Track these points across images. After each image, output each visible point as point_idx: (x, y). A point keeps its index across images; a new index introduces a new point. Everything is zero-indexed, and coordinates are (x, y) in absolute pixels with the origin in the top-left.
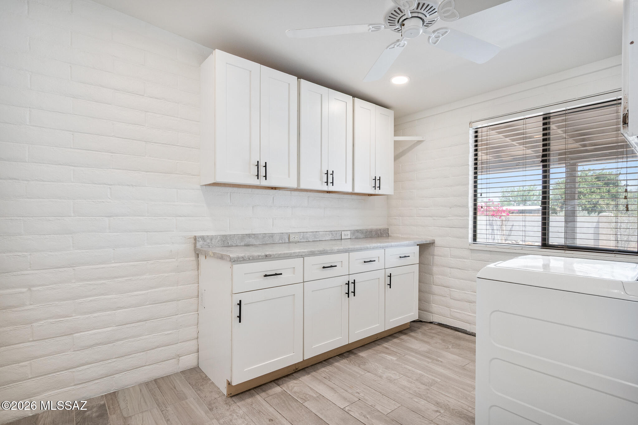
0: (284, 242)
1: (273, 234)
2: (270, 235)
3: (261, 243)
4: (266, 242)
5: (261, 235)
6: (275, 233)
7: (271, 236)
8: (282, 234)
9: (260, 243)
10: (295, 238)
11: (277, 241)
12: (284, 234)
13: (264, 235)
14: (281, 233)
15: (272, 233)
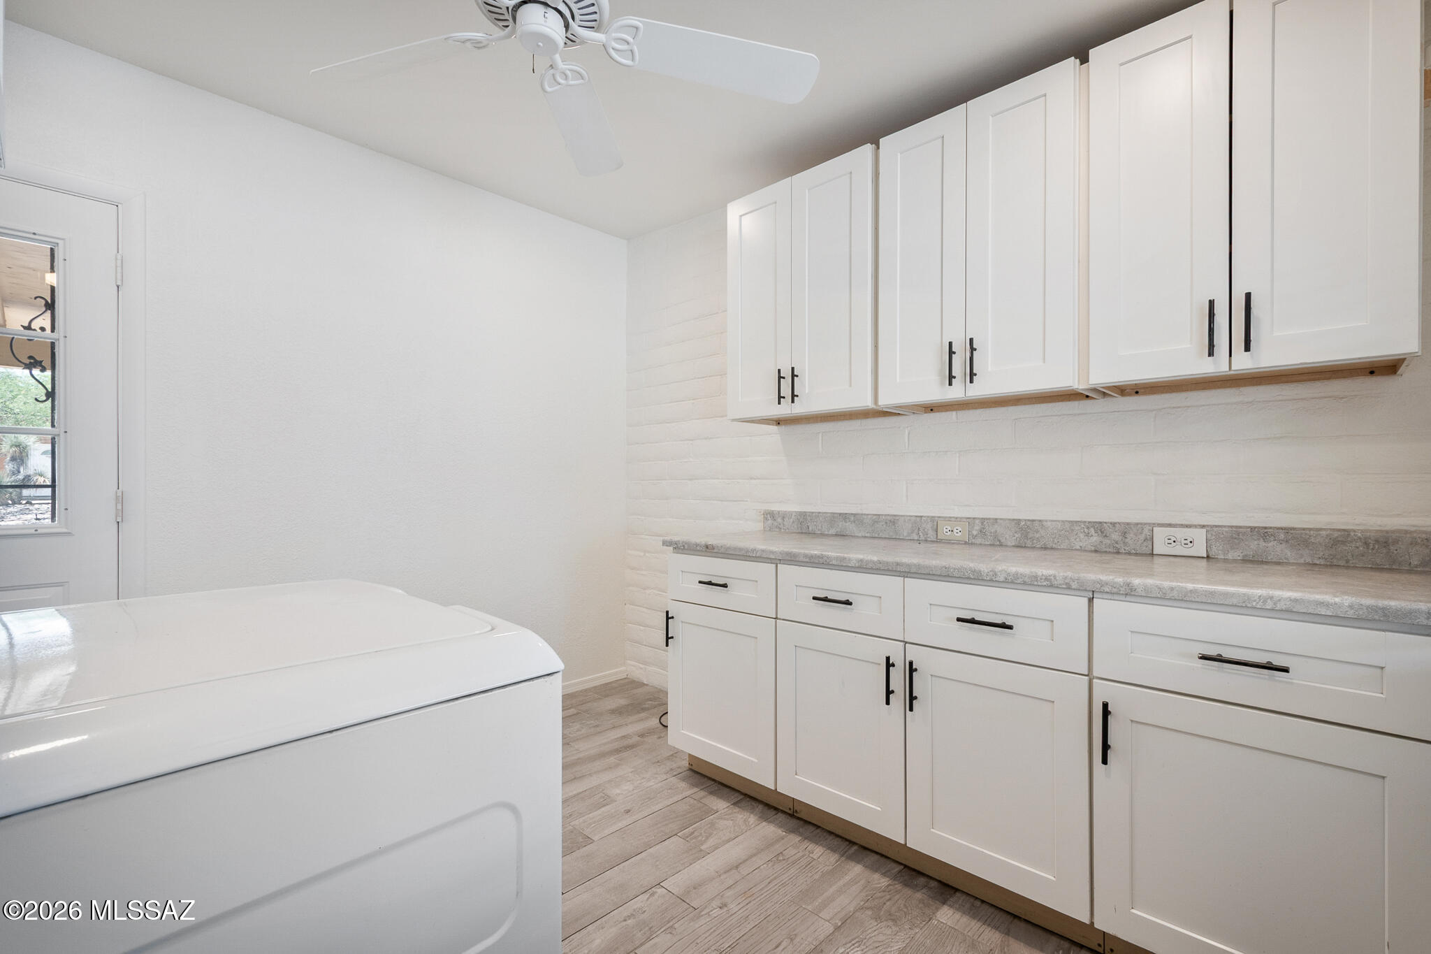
0: (923, 539)
1: (897, 518)
2: (889, 518)
3: (868, 535)
4: (879, 534)
5: (869, 516)
6: (902, 516)
7: (890, 521)
8: (918, 519)
9: (866, 535)
10: (955, 530)
11: (905, 534)
12: (923, 518)
13: (875, 517)
14: (916, 516)
15: (895, 516)
